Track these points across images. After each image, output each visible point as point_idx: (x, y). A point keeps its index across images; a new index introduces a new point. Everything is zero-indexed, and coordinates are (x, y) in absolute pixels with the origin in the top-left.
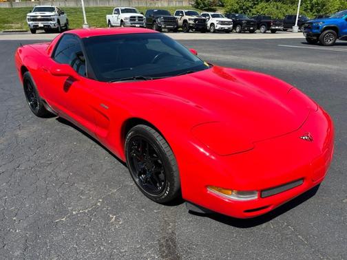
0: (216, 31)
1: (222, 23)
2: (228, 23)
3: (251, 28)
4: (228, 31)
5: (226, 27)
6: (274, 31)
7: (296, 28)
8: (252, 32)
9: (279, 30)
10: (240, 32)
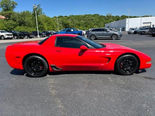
0: (5, 39)
1: (8, 35)
2: (11, 35)
3: (22, 37)
4: (11, 39)
5: (11, 37)
6: (31, 38)
7: (38, 36)
8: (23, 38)
9: (33, 37)
10: (17, 39)
